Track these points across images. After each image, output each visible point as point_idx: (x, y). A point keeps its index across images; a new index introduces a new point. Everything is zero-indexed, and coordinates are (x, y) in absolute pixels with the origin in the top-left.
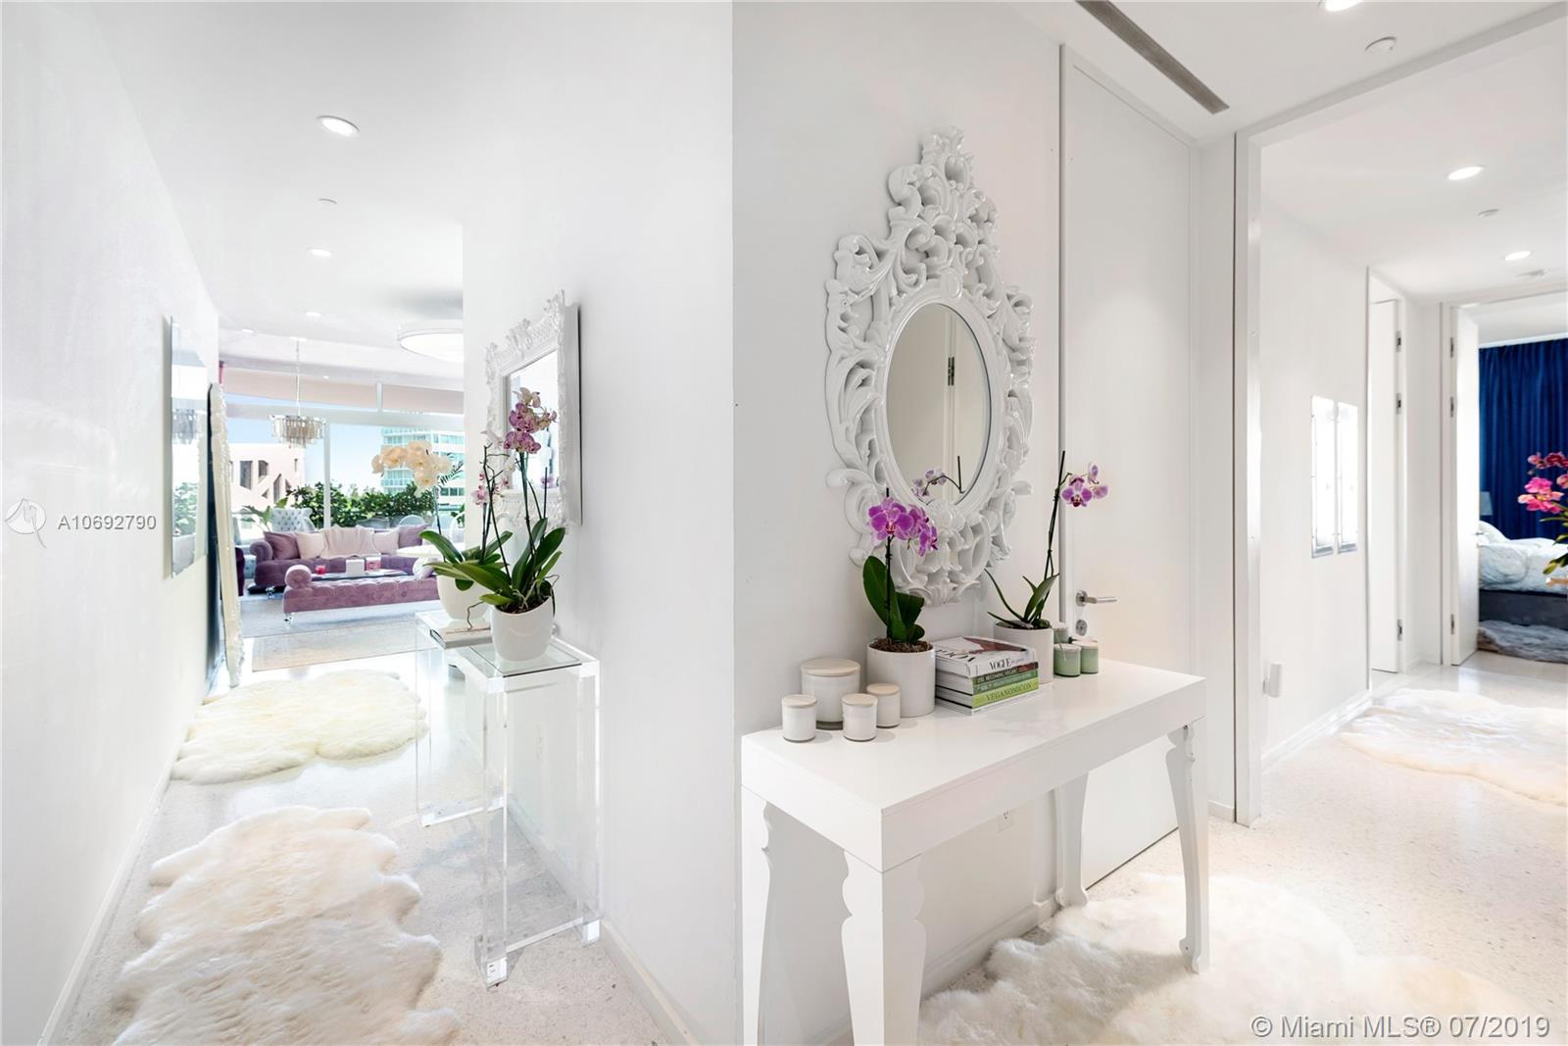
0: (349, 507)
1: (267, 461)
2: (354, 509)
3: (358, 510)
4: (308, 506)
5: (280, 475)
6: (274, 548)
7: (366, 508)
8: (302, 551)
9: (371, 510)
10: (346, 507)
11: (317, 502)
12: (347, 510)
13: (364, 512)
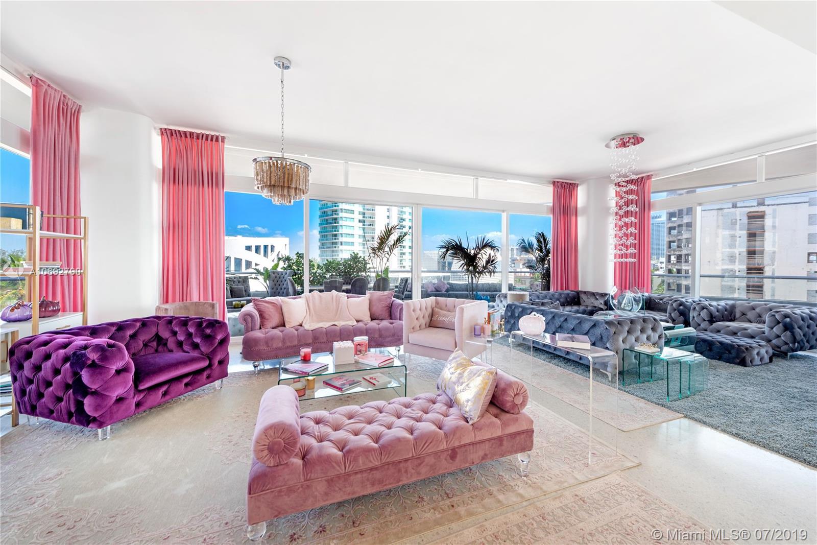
0: (316, 269)
1: (274, 245)
2: (319, 271)
3: (321, 272)
4: (291, 269)
5: (279, 252)
6: (261, 316)
7: (327, 270)
8: (286, 319)
9: (329, 272)
10: (314, 269)
11: (296, 266)
12: (314, 271)
13: (325, 273)
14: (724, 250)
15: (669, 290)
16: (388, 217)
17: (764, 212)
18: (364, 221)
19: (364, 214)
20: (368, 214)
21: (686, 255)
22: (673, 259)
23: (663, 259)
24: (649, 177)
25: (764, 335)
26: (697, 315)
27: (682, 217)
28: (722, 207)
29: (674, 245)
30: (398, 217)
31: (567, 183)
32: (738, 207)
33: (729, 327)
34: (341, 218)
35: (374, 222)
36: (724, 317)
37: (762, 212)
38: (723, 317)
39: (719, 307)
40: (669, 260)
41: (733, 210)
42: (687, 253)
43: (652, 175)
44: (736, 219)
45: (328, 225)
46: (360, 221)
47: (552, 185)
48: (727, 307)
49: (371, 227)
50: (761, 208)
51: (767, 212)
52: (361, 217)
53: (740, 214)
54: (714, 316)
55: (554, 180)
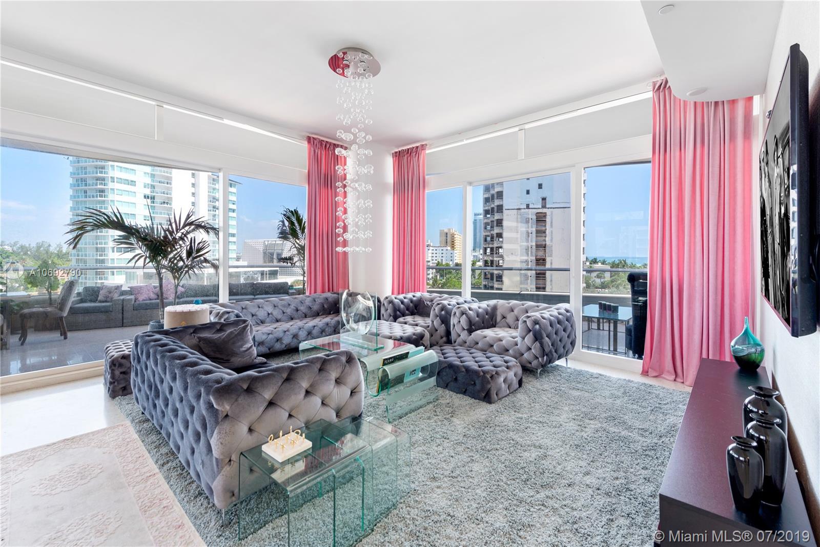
14: (521, 244)
15: (485, 278)
16: (193, 194)
17: (546, 213)
18: (153, 198)
19: (153, 187)
20: (160, 188)
21: (497, 247)
22: (488, 250)
23: (482, 252)
24: (423, 147)
25: (516, 347)
26: (457, 322)
27: (494, 214)
28: (520, 208)
29: (489, 239)
30: (209, 195)
31: (330, 144)
32: (530, 209)
33: (486, 337)
34: (113, 189)
35: (170, 199)
36: (485, 322)
37: (544, 213)
38: (483, 323)
39: (480, 310)
40: (485, 252)
41: (527, 210)
42: (497, 246)
43: (426, 145)
44: (529, 219)
45: (88, 199)
46: (146, 197)
47: (306, 142)
48: (489, 309)
49: (166, 205)
50: (544, 210)
51: (547, 214)
52: (148, 192)
53: (531, 214)
54: (473, 323)
55: (310, 135)
